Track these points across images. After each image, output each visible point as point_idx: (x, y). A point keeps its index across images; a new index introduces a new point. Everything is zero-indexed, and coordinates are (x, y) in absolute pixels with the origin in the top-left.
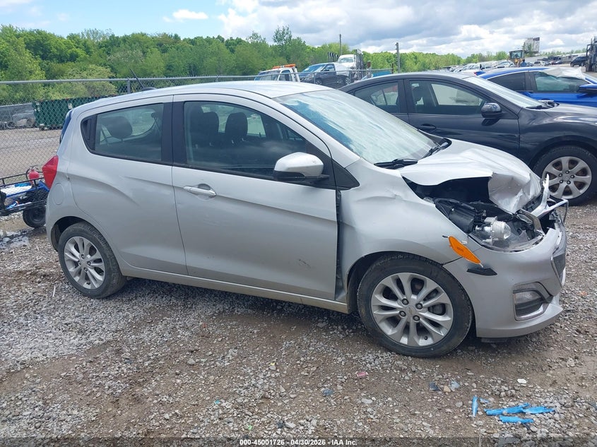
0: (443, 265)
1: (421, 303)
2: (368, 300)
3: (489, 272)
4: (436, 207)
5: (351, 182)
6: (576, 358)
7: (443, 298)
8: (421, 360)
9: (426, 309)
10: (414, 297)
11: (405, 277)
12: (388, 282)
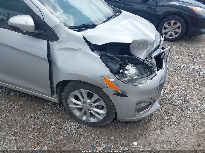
0: (102, 88)
1: (92, 104)
2: (67, 100)
3: (123, 95)
4: (100, 58)
5: (55, 38)
6: (162, 128)
7: (102, 103)
8: (92, 128)
9: (95, 107)
10: (89, 101)
11: (84, 92)
12: (76, 93)
